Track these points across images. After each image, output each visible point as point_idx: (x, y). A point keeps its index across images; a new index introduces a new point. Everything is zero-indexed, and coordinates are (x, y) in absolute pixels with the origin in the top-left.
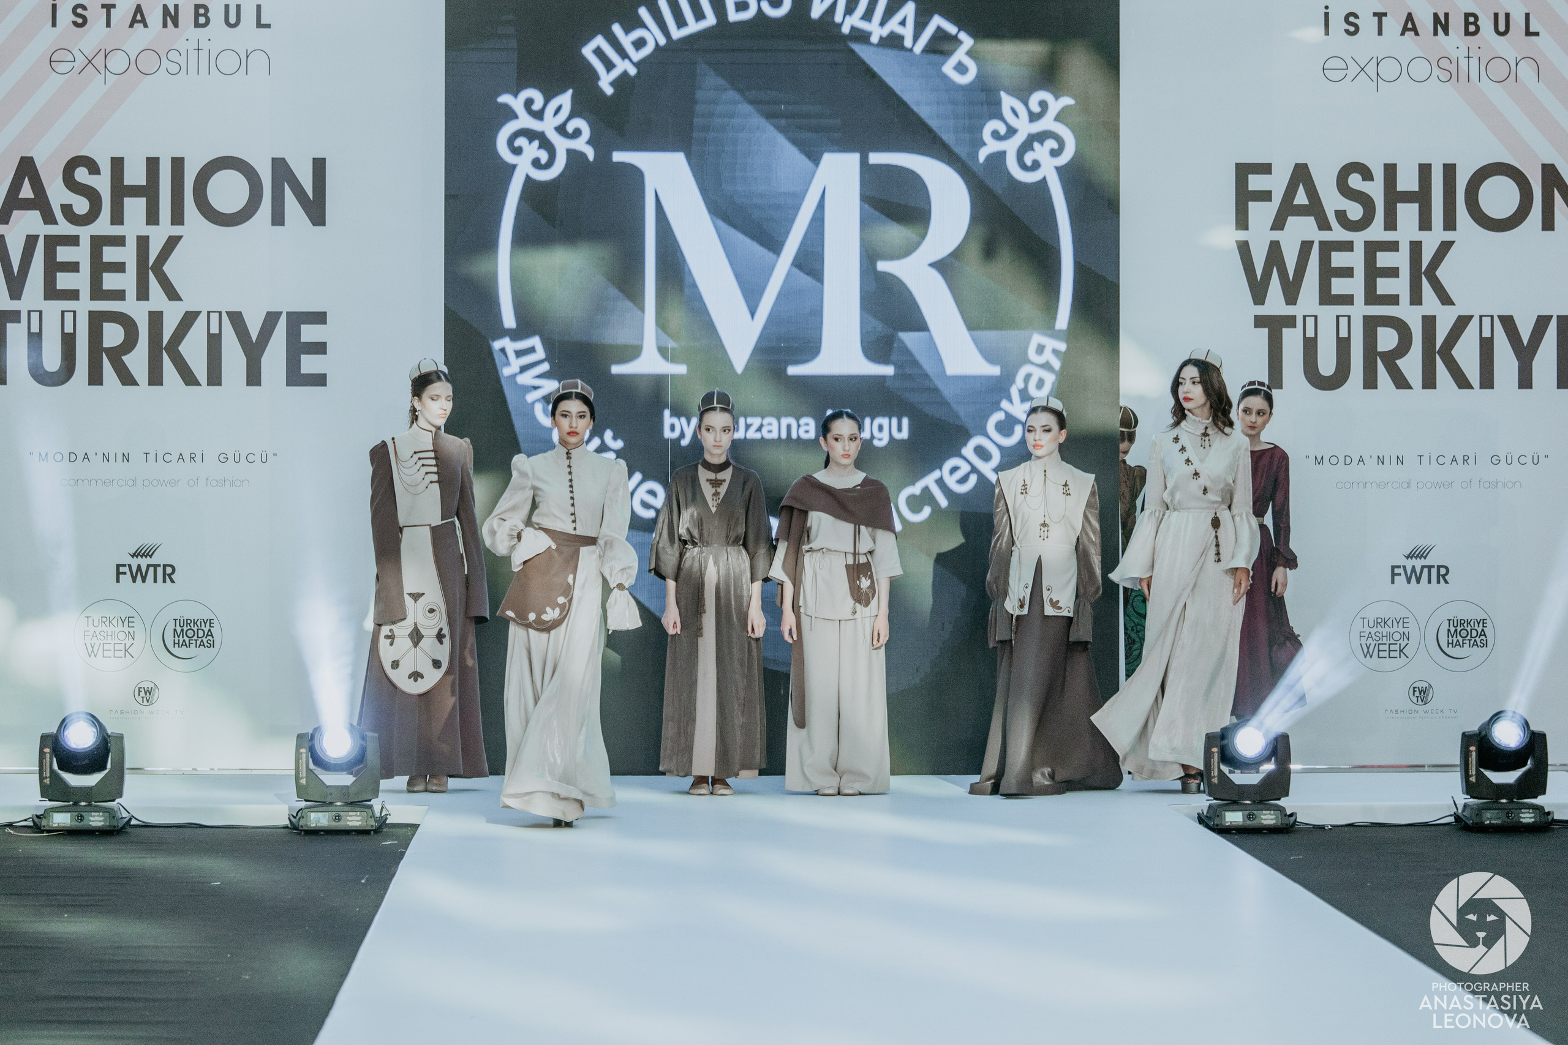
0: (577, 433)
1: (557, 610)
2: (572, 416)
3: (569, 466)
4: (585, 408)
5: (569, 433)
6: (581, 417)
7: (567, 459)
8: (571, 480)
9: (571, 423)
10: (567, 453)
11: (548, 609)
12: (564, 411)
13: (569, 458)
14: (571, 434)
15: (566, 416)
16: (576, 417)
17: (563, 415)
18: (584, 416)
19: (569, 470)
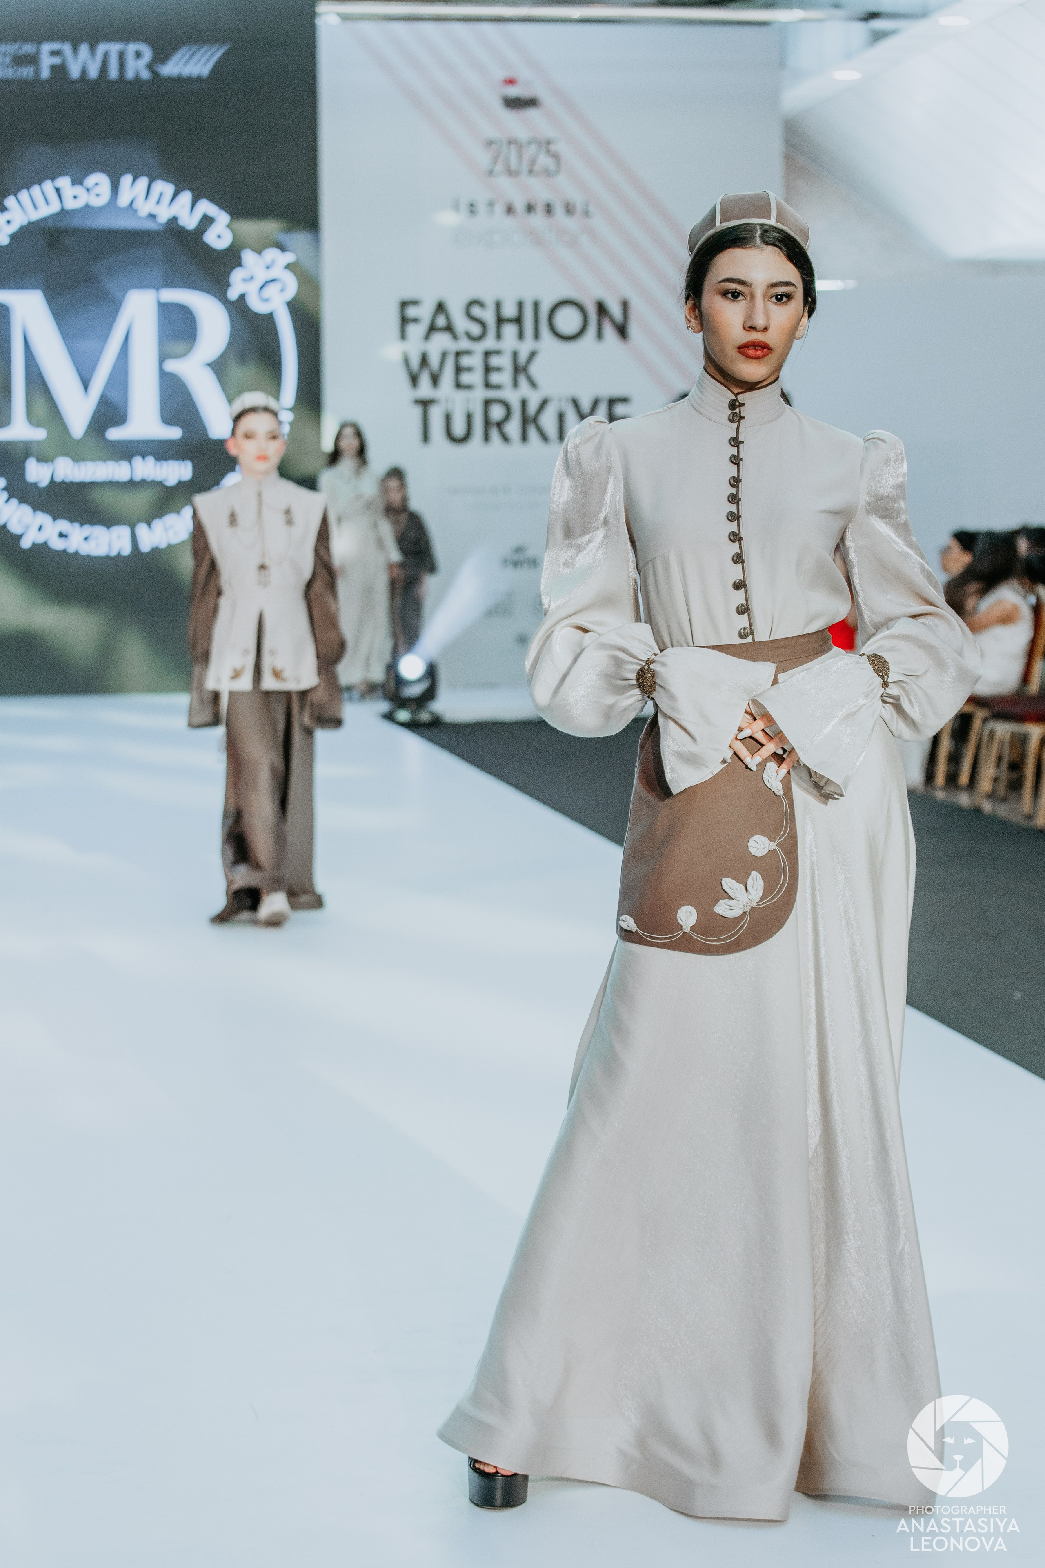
0: (765, 347)
2: (753, 296)
3: (736, 442)
4: (790, 273)
5: (743, 349)
6: (779, 298)
7: (732, 421)
8: (735, 482)
9: (750, 317)
10: (733, 405)
11: (730, 882)
12: (728, 280)
13: (736, 418)
14: (751, 350)
15: (735, 295)
16: (767, 297)
17: (725, 294)
18: (789, 296)
19: (734, 451)
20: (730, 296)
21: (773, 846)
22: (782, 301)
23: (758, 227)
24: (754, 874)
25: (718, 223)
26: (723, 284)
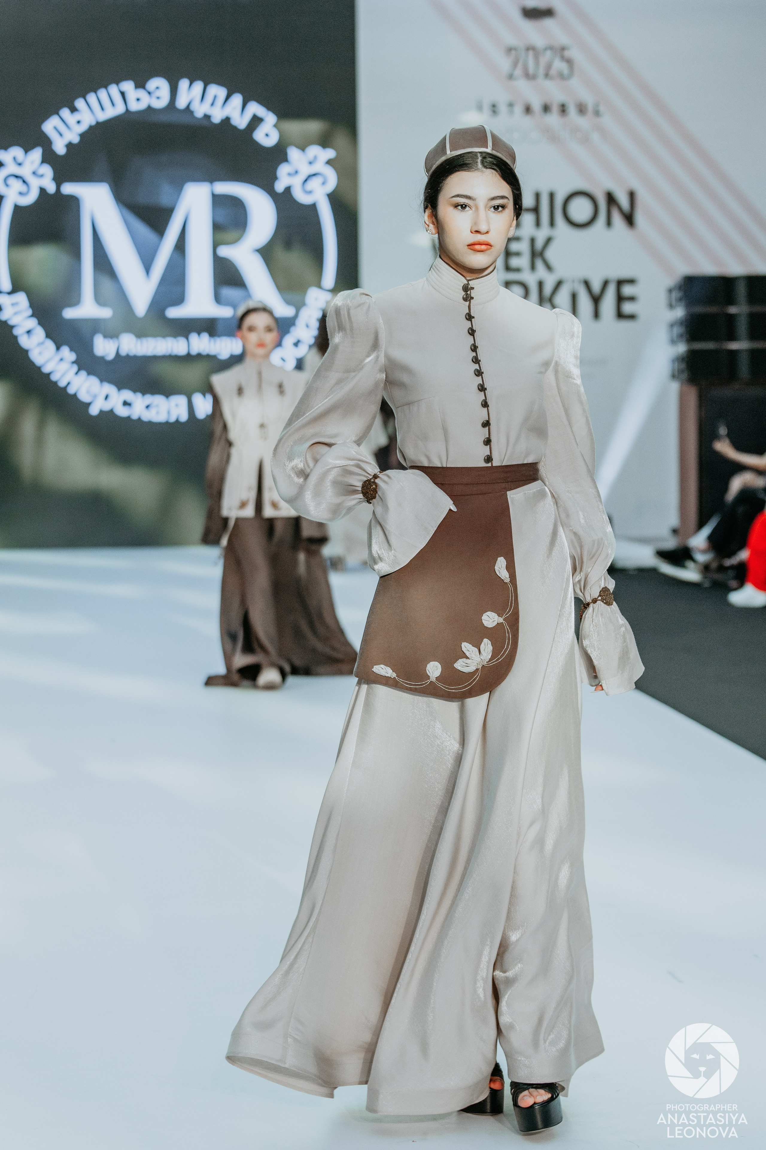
0: (488, 246)
1: (487, 646)
2: (477, 208)
3: (469, 317)
4: (504, 189)
5: (471, 246)
6: (496, 208)
7: (465, 300)
8: (475, 348)
9: (476, 223)
10: (466, 288)
11: (466, 647)
12: (458, 196)
13: (468, 298)
14: (477, 247)
15: (464, 207)
16: (487, 208)
17: (456, 206)
18: (503, 207)
20: (459, 207)
21: (501, 620)
22: (499, 211)
23: (479, 155)
24: (486, 641)
25: (448, 152)
26: (454, 199)
